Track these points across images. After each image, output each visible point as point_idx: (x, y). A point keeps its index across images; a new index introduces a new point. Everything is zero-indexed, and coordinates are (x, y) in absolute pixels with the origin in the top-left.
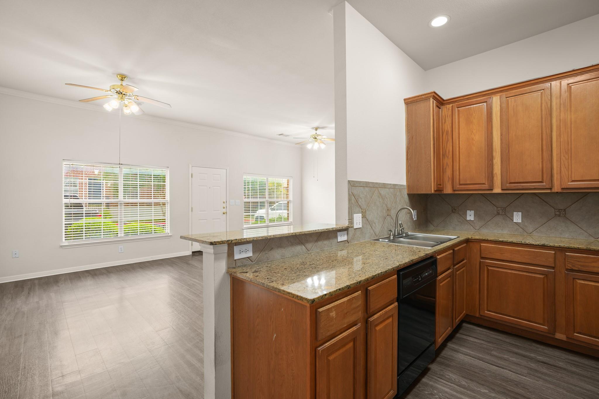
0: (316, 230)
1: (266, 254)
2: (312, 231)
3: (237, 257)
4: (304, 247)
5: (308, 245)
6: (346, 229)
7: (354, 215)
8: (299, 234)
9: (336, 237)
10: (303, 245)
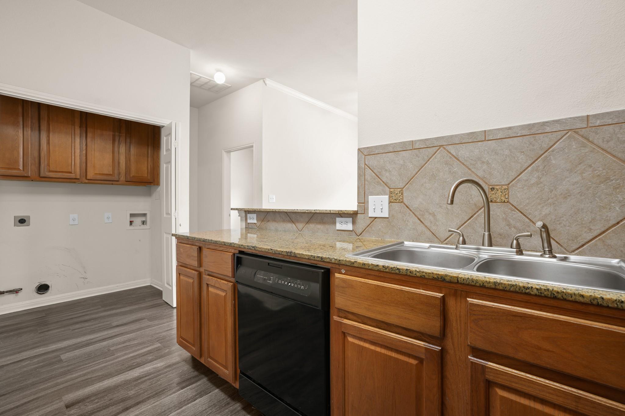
0: (295, 210)
1: (265, 224)
2: (290, 210)
3: (249, 221)
4: (294, 225)
5: (298, 224)
6: (353, 215)
7: (369, 197)
8: (278, 211)
9: (334, 223)
10: (294, 223)
